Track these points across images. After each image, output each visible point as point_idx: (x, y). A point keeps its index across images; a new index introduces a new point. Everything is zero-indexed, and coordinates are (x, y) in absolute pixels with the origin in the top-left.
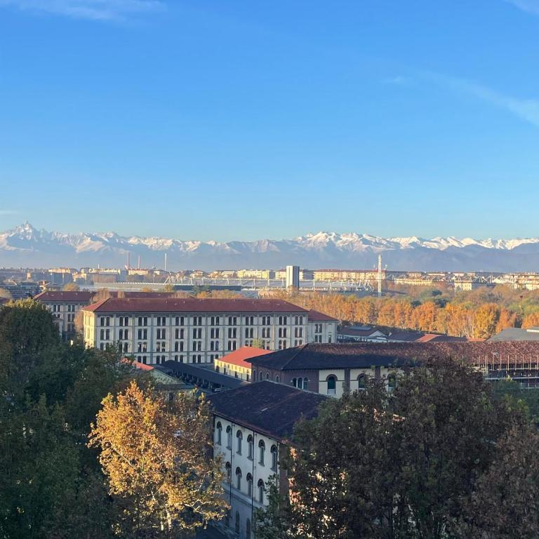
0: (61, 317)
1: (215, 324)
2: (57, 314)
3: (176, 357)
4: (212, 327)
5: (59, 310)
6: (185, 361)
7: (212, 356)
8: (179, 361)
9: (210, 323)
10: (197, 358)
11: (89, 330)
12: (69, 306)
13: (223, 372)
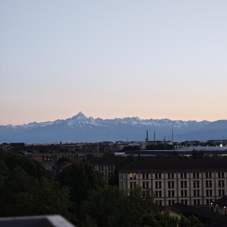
0: (104, 174)
1: (209, 177)
2: (101, 172)
3: (182, 201)
4: (207, 179)
5: (103, 170)
6: (188, 204)
7: (207, 200)
8: (184, 203)
9: (205, 177)
10: (197, 201)
11: (122, 182)
12: (109, 167)
13: (216, 211)
